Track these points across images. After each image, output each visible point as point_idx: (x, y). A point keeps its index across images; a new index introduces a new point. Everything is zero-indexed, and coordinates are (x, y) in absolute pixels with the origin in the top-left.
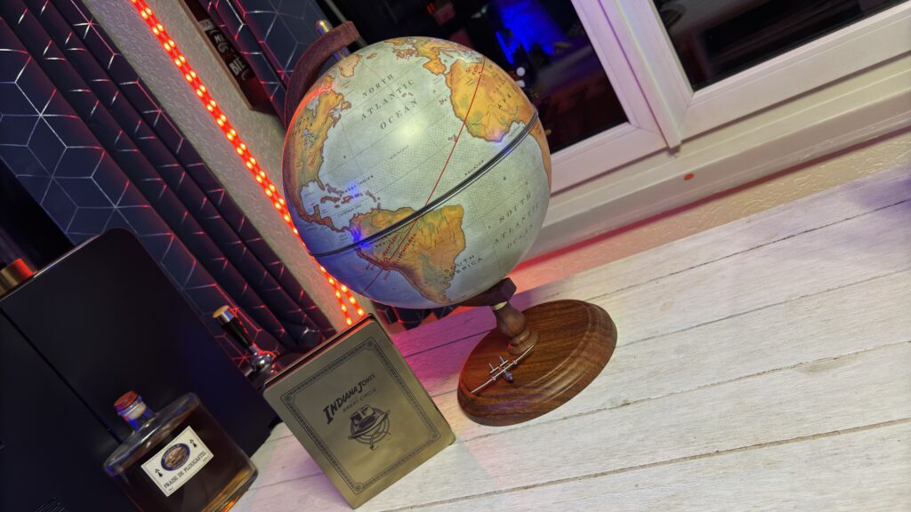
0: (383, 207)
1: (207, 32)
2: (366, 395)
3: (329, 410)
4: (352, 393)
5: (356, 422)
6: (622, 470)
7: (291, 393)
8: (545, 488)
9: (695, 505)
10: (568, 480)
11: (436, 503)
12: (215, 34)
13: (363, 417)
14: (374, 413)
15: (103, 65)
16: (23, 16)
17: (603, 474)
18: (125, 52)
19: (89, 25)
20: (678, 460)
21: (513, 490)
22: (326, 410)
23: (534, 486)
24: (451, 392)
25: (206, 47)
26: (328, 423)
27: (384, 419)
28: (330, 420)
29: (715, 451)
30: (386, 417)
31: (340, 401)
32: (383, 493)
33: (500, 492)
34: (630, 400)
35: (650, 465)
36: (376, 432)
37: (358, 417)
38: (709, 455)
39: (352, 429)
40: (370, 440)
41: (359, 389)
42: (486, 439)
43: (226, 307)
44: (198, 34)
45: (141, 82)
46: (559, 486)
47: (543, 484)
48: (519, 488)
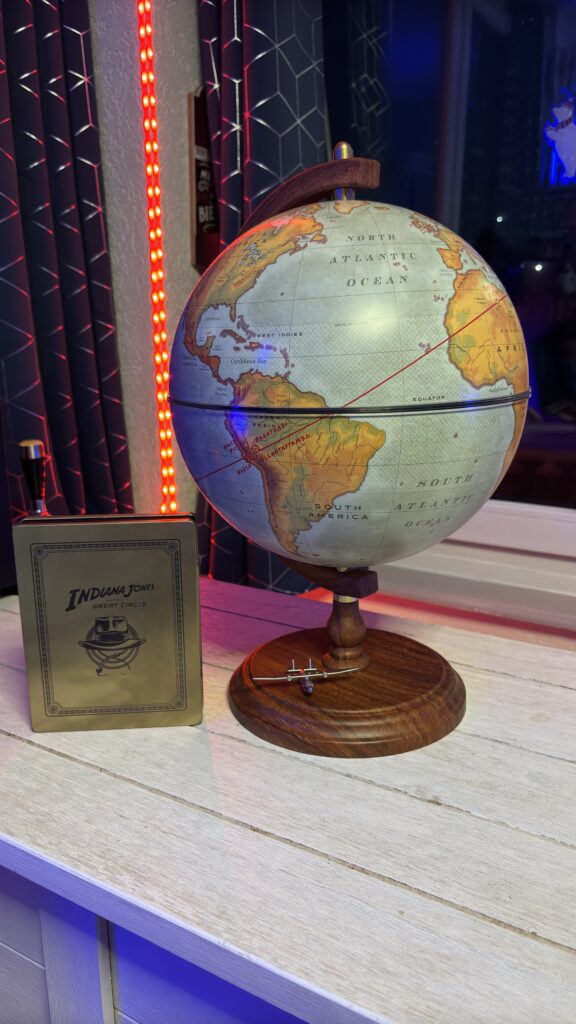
0: (291, 378)
1: (198, 161)
2: (130, 605)
3: (78, 595)
4: (115, 591)
5: (100, 629)
6: (392, 881)
7: (46, 547)
8: (280, 844)
9: (471, 988)
10: (313, 851)
11: (134, 782)
12: (204, 168)
13: (111, 628)
14: (126, 632)
15: (74, 128)
16: (23, 28)
17: (363, 870)
18: (103, 129)
19: (83, 80)
20: (473, 913)
21: (237, 822)
22: (74, 593)
23: (265, 833)
24: (227, 669)
25: (187, 174)
26: (68, 610)
27: (133, 646)
28: (71, 607)
29: (532, 930)
30: (137, 645)
31: (96, 593)
32: (79, 733)
33: (220, 815)
34: (443, 800)
35: (432, 897)
36: (115, 656)
37: (104, 624)
38: (521, 931)
39: (90, 634)
40: (103, 660)
41: (127, 591)
42: (239, 744)
43: (39, 443)
44: (187, 159)
45: (100, 169)
46: (299, 852)
47: (279, 838)
48: (245, 825)
